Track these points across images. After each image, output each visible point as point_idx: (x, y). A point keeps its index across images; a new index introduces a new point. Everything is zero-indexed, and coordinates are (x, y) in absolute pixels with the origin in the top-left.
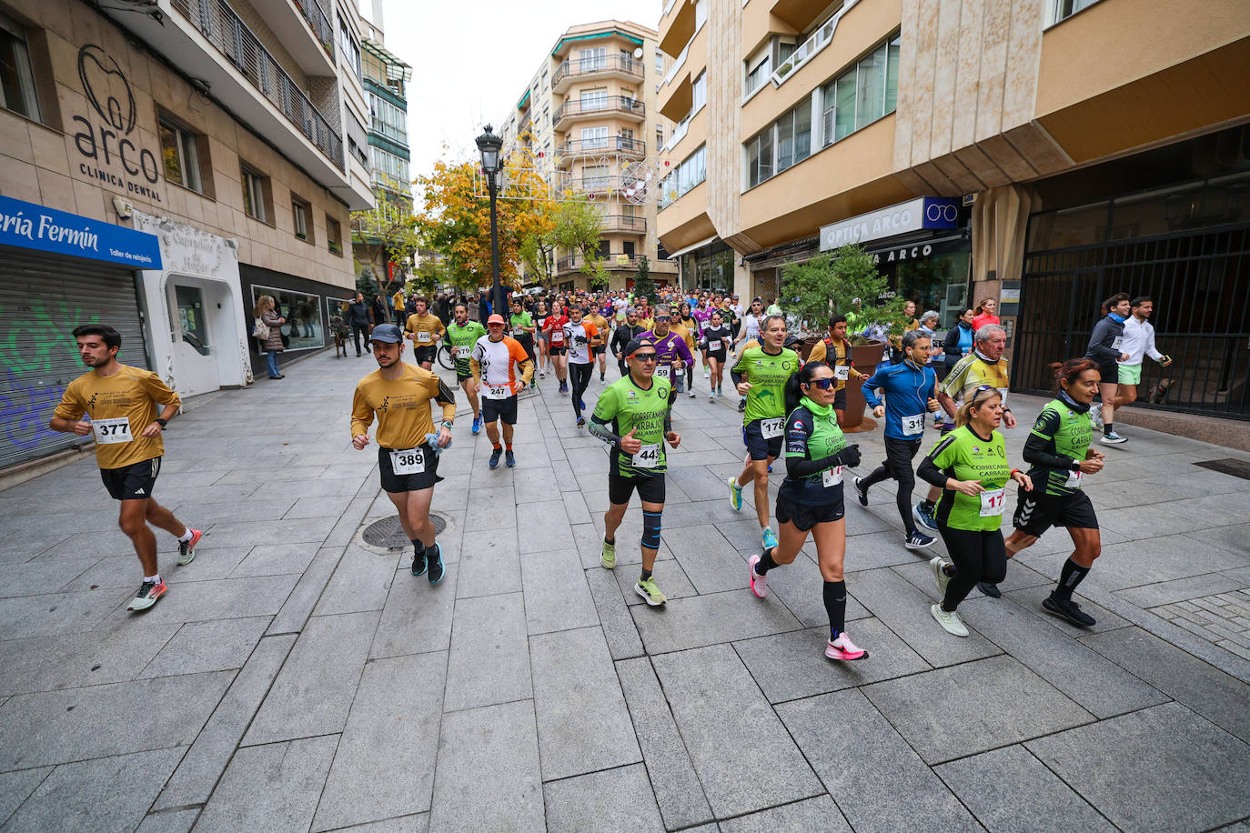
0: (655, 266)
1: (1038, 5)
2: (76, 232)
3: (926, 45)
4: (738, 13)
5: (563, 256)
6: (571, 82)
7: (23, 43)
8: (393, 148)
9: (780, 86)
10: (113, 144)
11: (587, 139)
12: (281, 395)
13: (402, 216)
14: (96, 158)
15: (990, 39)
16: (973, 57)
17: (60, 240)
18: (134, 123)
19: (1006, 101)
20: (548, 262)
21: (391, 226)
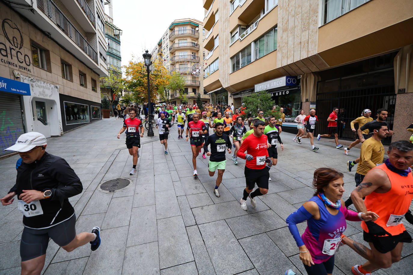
0: (203, 96)
1: (317, 20)
3: (285, 30)
5: (172, 93)
8: (115, 57)
10: (14, 52)
12: (73, 139)
13: (118, 79)
14: (7, 57)
15: (304, 29)
16: (299, 34)
18: (22, 46)
20: (167, 94)
21: (114, 82)
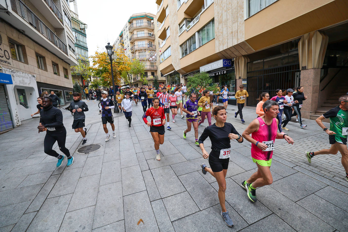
0: (160, 78)
1: (243, 14)
3: (220, 22)
4: (176, 12)
6: (134, 29)
8: (83, 48)
9: (187, 31)
11: (139, 45)
13: (86, 67)
15: (234, 22)
16: (230, 25)
19: (238, 36)
20: (130, 78)
21: (83, 70)
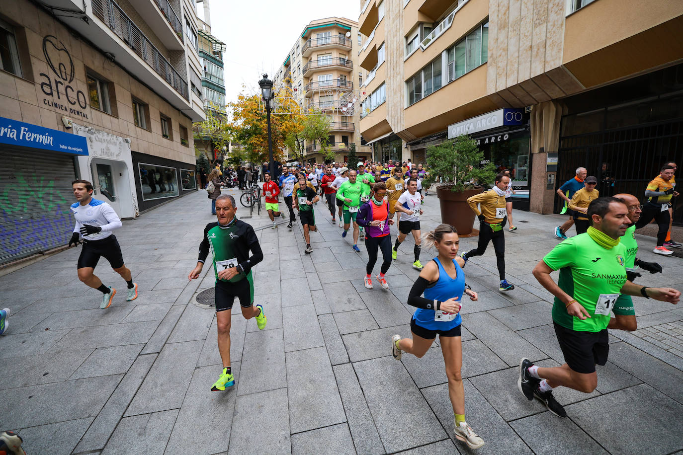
0: (359, 149)
1: (562, 3)
2: (41, 136)
3: (502, 26)
4: (401, 12)
5: (309, 144)
6: (313, 50)
7: (13, 35)
8: (216, 88)
9: (424, 50)
10: (61, 88)
11: (321, 81)
12: (154, 222)
13: (221, 125)
14: (53, 96)
15: (537, 22)
16: (528, 32)
17: (32, 140)
18: (73, 77)
19: (546, 55)
20: (301, 147)
21: (215, 130)
